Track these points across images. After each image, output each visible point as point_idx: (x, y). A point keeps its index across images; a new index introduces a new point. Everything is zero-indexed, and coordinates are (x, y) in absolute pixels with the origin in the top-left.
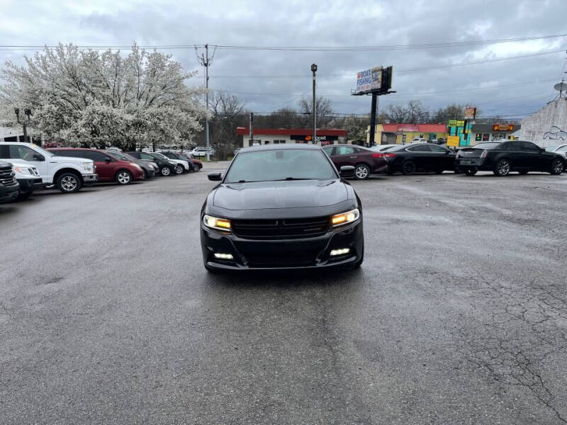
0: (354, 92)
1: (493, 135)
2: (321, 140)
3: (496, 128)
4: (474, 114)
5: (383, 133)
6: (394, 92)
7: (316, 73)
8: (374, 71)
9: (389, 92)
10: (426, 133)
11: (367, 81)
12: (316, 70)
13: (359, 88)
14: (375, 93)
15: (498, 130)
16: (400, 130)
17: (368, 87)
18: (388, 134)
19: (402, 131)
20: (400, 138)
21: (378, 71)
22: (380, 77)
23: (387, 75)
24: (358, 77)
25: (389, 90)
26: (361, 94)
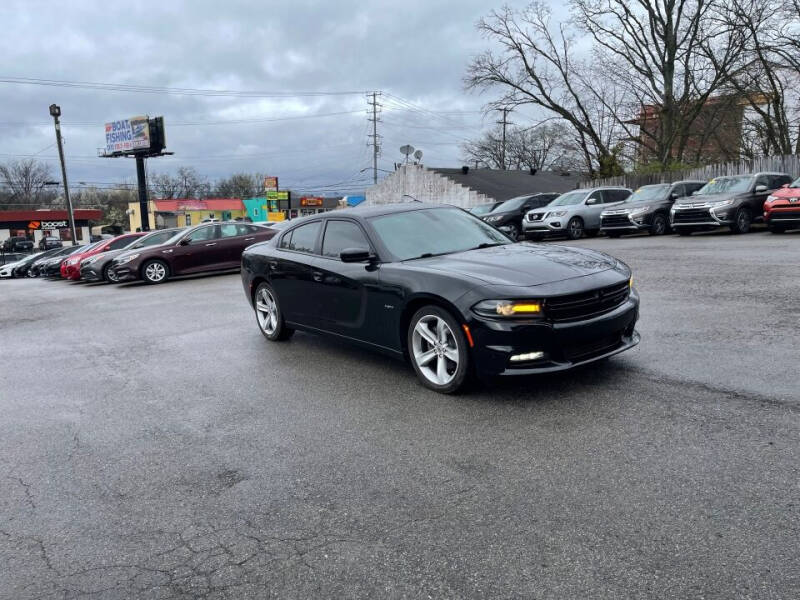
0: (102, 151)
1: (302, 211)
2: (57, 228)
3: (304, 203)
4: (277, 186)
5: (157, 214)
6: (171, 154)
7: (59, 118)
8: (135, 122)
9: (163, 154)
10: (217, 212)
11: (124, 136)
12: (59, 114)
13: (109, 147)
14: (140, 155)
15: (306, 205)
16: (182, 207)
17: (127, 145)
18: (166, 215)
19: (185, 210)
20: (182, 220)
21: (142, 121)
22: (146, 130)
23: (157, 130)
24: (107, 130)
25: (163, 151)
26: (117, 155)
